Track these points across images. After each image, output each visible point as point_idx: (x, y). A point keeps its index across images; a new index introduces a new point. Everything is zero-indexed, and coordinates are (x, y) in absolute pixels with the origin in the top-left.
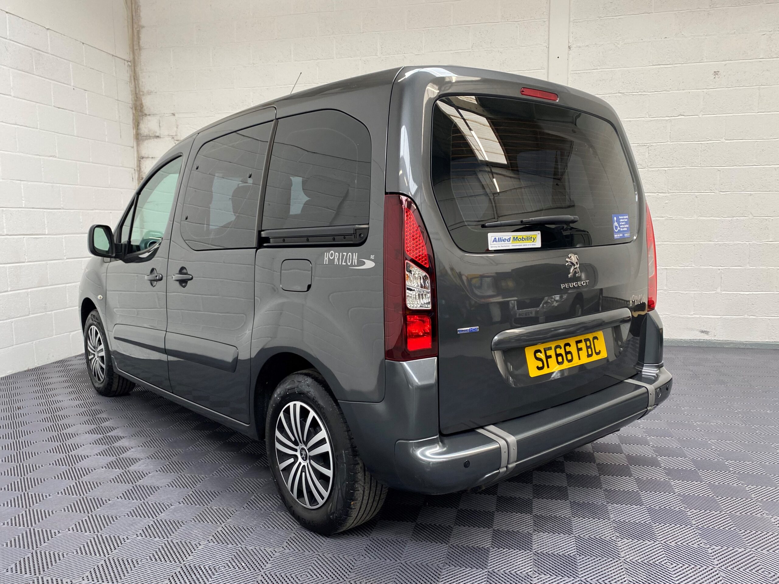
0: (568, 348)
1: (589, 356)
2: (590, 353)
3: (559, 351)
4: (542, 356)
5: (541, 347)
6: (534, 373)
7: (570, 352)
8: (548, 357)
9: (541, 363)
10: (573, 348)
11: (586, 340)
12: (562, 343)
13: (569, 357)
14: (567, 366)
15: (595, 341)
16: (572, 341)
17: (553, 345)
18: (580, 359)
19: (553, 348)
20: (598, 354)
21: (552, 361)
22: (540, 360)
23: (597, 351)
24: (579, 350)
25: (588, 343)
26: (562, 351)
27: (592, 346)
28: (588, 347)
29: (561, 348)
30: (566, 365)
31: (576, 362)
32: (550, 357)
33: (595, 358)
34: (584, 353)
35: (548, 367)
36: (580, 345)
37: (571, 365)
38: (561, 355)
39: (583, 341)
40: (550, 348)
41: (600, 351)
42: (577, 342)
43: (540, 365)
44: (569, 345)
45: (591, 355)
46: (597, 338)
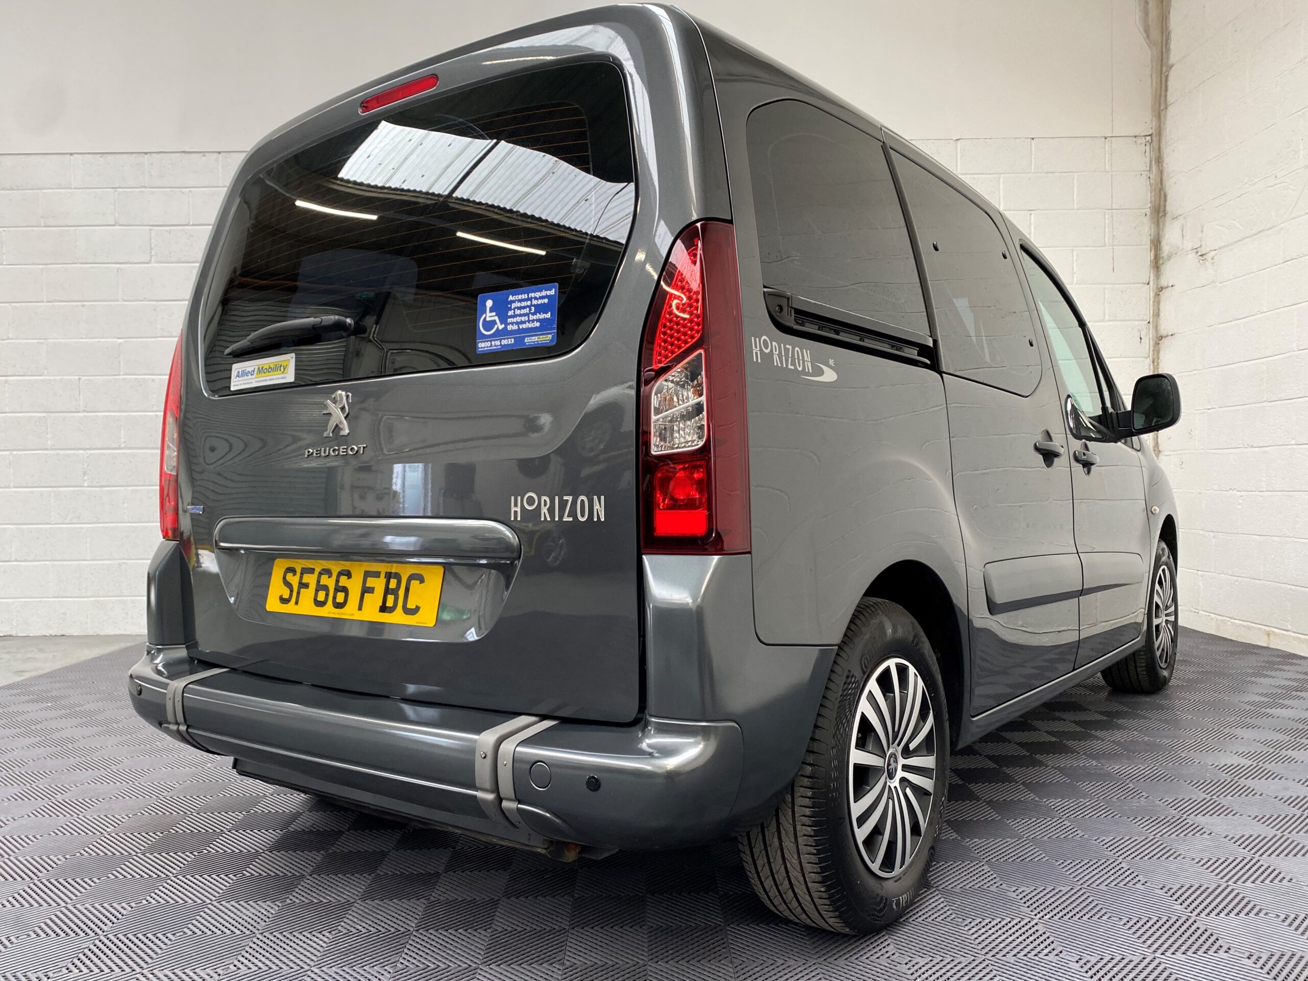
0: (344, 581)
1: (383, 609)
2: (390, 603)
3: (325, 580)
4: (294, 580)
5: (299, 565)
6: (273, 605)
7: (345, 590)
8: (304, 586)
9: (288, 591)
10: (354, 585)
11: (389, 576)
12: (336, 567)
13: (340, 597)
14: (329, 613)
15: (415, 584)
16: (359, 570)
17: (319, 565)
18: (360, 608)
19: (317, 572)
20: (408, 611)
21: (307, 595)
22: (288, 585)
23: (411, 605)
25: (393, 584)
26: (330, 582)
27: (402, 592)
28: (387, 591)
29: (330, 576)
30: (328, 611)
31: (350, 612)
32: (306, 586)
33: (397, 617)
34: (374, 601)
35: (297, 603)
36: (371, 582)
37: (335, 613)
38: (326, 588)
39: (383, 575)
40: (311, 571)
41: (417, 609)
42: (367, 574)
43: (286, 596)
44: (349, 575)
45: (391, 610)
46: (421, 580)
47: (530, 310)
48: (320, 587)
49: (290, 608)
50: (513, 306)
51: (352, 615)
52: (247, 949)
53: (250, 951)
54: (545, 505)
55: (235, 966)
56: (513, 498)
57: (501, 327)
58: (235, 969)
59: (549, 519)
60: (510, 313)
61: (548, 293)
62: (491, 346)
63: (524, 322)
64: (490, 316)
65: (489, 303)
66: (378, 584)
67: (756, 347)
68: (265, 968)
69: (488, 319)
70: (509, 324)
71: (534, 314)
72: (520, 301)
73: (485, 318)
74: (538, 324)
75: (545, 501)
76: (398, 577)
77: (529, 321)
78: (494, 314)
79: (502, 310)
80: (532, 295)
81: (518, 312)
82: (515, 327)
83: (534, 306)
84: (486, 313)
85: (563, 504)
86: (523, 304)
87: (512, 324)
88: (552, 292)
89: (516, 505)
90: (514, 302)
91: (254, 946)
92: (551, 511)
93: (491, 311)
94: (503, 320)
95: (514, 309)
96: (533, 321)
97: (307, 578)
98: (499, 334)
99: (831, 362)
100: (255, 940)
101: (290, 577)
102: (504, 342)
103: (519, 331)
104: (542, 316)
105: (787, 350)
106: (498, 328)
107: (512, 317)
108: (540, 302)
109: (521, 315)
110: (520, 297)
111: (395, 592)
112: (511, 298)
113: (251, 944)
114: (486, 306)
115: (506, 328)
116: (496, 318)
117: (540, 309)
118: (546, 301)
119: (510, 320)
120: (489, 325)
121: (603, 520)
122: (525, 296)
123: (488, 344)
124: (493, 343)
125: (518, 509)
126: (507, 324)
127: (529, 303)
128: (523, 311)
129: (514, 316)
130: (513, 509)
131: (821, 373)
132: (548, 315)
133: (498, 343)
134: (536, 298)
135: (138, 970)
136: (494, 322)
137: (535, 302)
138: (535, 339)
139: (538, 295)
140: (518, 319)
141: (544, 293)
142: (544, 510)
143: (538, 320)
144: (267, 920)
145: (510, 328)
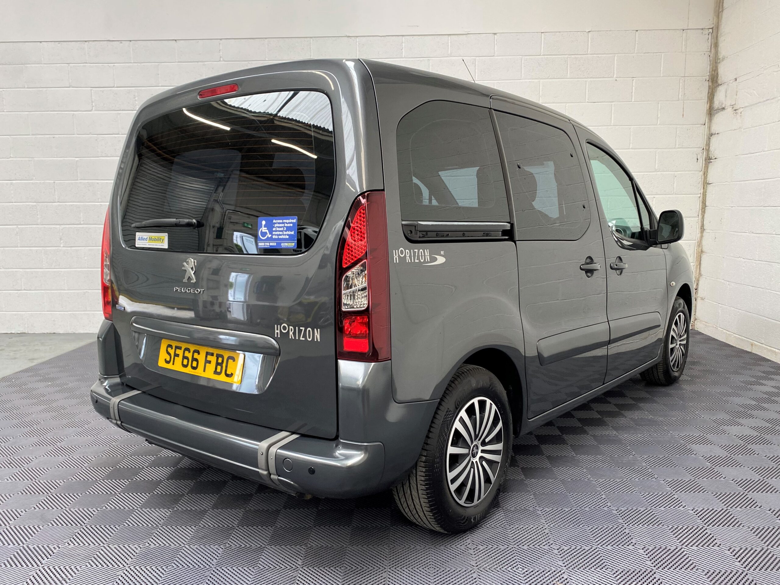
0: (196, 356)
1: (216, 372)
2: (219, 370)
3: (187, 354)
4: (172, 352)
5: (174, 344)
6: (161, 363)
7: (197, 360)
8: (176, 355)
9: (169, 357)
10: (201, 358)
11: (218, 356)
12: (192, 348)
13: (195, 364)
14: (189, 371)
15: (230, 361)
16: (203, 351)
17: (184, 346)
18: (204, 371)
19: (183, 349)
20: (227, 375)
21: (179, 360)
22: (169, 354)
23: (229, 372)
24: (208, 362)
25: (220, 360)
26: (189, 355)
27: (224, 365)
28: (217, 364)
29: (189, 352)
31: (199, 372)
32: (177, 355)
33: (222, 378)
34: (211, 367)
35: (173, 364)
36: (209, 358)
37: (193, 372)
38: (187, 358)
39: (215, 355)
40: (180, 348)
41: (232, 374)
42: (207, 354)
43: (168, 359)
44: (198, 352)
45: (219, 373)
46: (233, 359)
47: (284, 229)
48: (184, 357)
49: (170, 366)
50: (276, 225)
51: (200, 374)
52: (155, 534)
53: (156, 535)
54: (291, 331)
55: (148, 543)
56: (276, 326)
57: (270, 236)
58: (148, 545)
59: (293, 338)
60: (274, 229)
61: (293, 221)
62: (265, 245)
63: (280, 235)
64: (264, 229)
65: (264, 223)
66: (213, 359)
67: (396, 255)
68: (163, 545)
69: (263, 231)
70: (274, 235)
71: (286, 231)
72: (279, 223)
73: (262, 230)
74: (288, 237)
75: (291, 329)
76: (222, 357)
77: (283, 235)
78: (266, 228)
79: (270, 227)
80: (285, 221)
81: (278, 229)
82: (277, 237)
83: (286, 227)
84: (262, 227)
85: (300, 331)
86: (281, 225)
87: (275, 235)
88: (295, 221)
89: (277, 329)
90: (276, 223)
91: (158, 533)
92: (294, 333)
93: (264, 227)
94: (271, 233)
95: (276, 227)
96: (285, 235)
97: (178, 352)
98: (269, 239)
99: (442, 253)
100: (158, 530)
101: (169, 349)
102: (271, 244)
103: (278, 239)
104: (290, 233)
105: (414, 253)
106: (268, 236)
107: (275, 231)
108: (289, 225)
109: (279, 231)
110: (279, 221)
111: (221, 364)
112: (274, 221)
113: (157, 532)
114: (262, 224)
115: (272, 237)
116: (267, 231)
117: (288, 229)
118: (291, 225)
119: (274, 233)
120: (264, 234)
121: (319, 341)
122: (281, 221)
123: (263, 244)
124: (266, 244)
125: (279, 332)
126: (272, 235)
127: (283, 225)
128: (280, 229)
129: (276, 231)
130: (276, 331)
131: (436, 259)
132: (293, 233)
133: (268, 244)
134: (286, 223)
135: (102, 545)
136: (266, 233)
137: (286, 225)
138: (286, 244)
139: (287, 221)
140: (278, 233)
141: (291, 221)
142: (291, 333)
143: (288, 235)
144: (165, 519)
145: (274, 237)
